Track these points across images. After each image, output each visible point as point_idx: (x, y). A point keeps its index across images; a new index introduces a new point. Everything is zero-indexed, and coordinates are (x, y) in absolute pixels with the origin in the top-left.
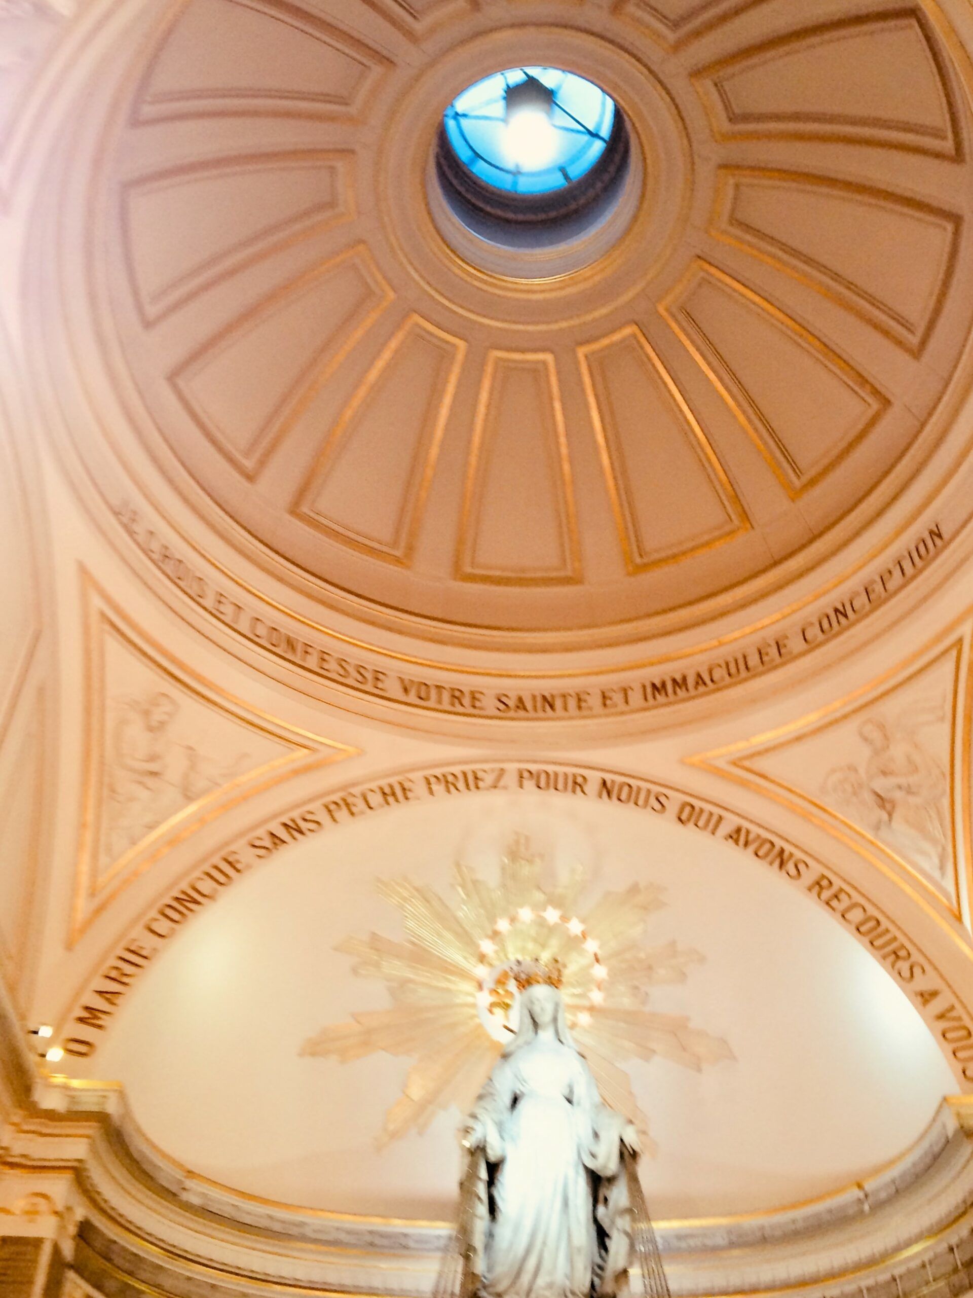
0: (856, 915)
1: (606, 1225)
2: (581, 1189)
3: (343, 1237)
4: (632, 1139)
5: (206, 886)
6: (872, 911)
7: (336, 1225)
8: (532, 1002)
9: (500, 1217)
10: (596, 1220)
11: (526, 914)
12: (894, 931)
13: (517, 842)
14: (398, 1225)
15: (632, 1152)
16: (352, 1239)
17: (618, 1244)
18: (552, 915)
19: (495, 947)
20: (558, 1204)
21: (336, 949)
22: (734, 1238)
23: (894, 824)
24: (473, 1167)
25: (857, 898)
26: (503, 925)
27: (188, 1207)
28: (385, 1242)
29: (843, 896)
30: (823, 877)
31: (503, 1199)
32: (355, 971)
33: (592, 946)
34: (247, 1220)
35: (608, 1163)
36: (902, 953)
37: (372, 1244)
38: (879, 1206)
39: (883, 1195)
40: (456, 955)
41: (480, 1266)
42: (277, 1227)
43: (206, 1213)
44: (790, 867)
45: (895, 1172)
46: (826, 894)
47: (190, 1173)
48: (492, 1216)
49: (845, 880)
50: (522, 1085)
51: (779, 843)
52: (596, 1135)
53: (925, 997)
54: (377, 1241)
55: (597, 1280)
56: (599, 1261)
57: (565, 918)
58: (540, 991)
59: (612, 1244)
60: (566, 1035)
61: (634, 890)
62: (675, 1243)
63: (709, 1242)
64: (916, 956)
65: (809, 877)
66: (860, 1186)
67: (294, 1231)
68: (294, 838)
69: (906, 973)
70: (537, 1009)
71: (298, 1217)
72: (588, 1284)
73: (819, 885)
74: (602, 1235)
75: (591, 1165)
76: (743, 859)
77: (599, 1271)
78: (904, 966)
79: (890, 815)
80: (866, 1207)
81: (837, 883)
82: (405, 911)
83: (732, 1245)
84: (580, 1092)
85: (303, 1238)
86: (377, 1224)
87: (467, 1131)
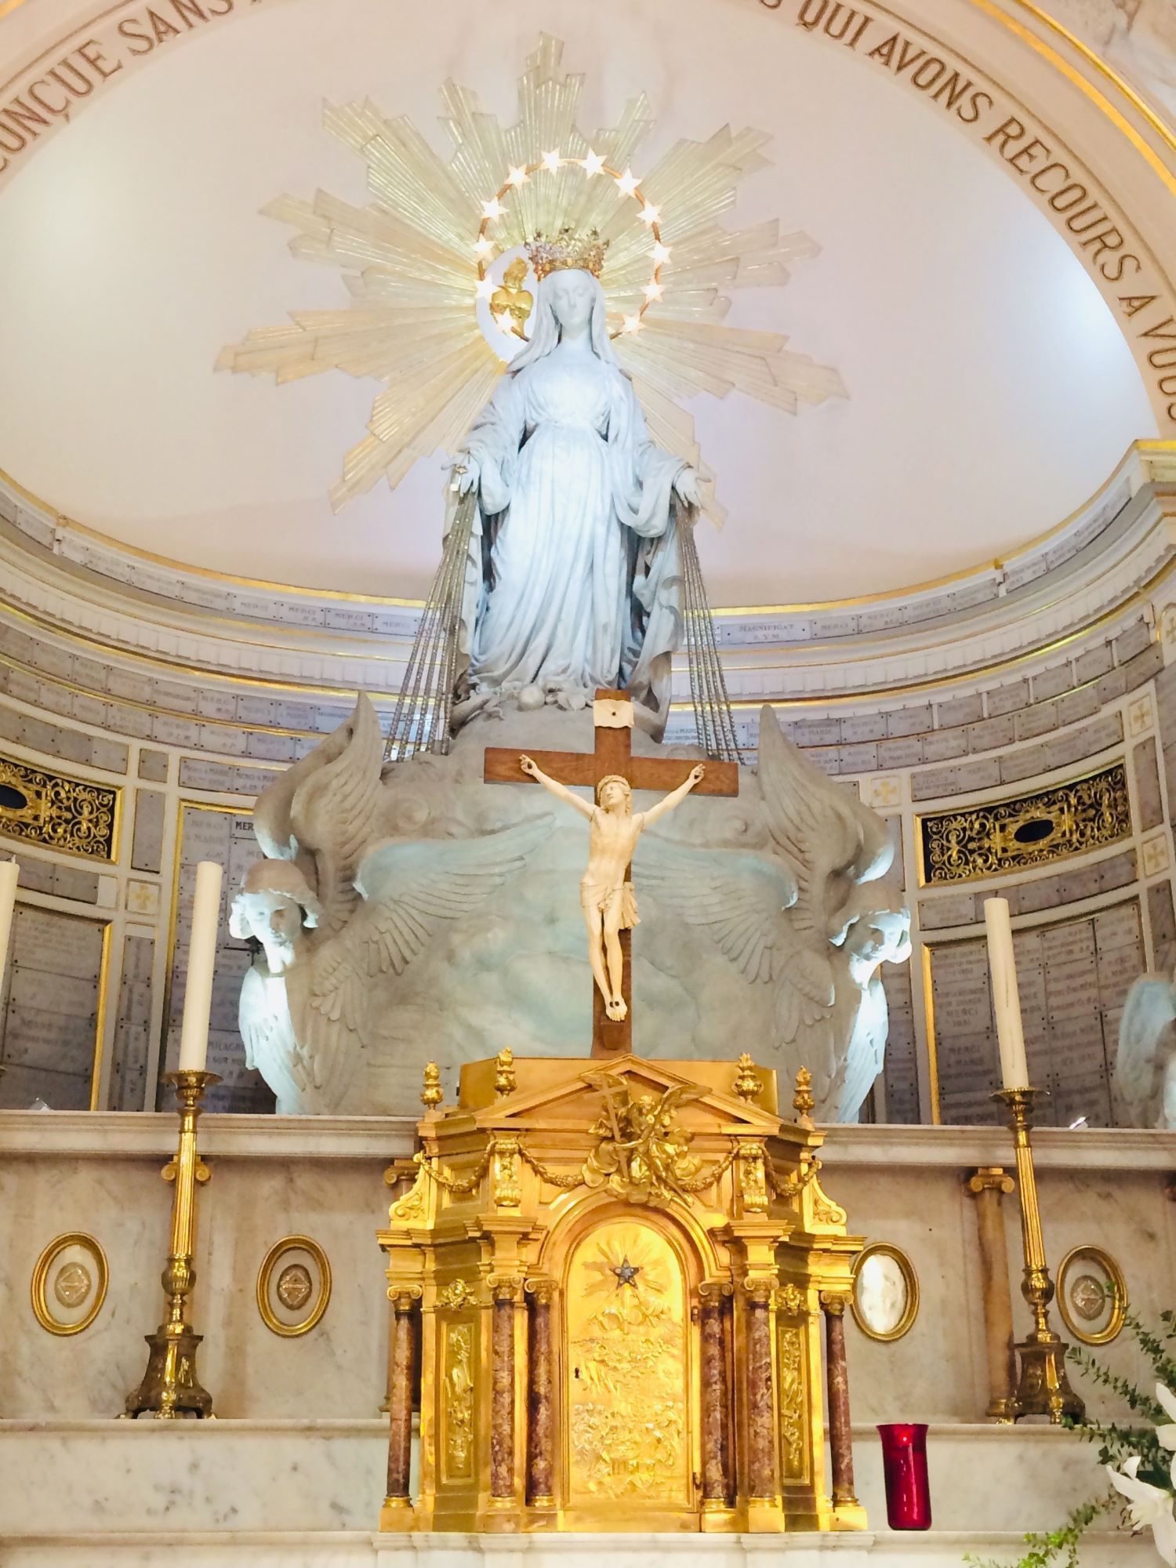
0: (1053, 182)
1: (644, 600)
2: (614, 553)
3: (284, 613)
4: (688, 487)
5: (54, 95)
6: (1078, 176)
7: (276, 598)
8: (557, 296)
9: (499, 586)
10: (630, 592)
11: (552, 161)
12: (1106, 208)
13: (545, 50)
14: (361, 602)
15: (686, 504)
16: (298, 617)
17: (659, 625)
18: (593, 164)
19: (503, 210)
20: (581, 569)
21: (261, 212)
22: (817, 629)
23: (1134, 34)
24: (463, 518)
25: (1059, 155)
26: (517, 177)
27: (65, 564)
28: (342, 623)
29: (1036, 151)
30: (1012, 120)
31: (503, 561)
32: (293, 247)
33: (650, 214)
34: (150, 585)
35: (653, 517)
36: (1112, 240)
37: (325, 625)
38: (1021, 590)
39: (1027, 576)
40: (444, 230)
41: (469, 643)
42: (191, 597)
43: (91, 574)
44: (965, 101)
45: (1049, 546)
46: (1013, 148)
47: (65, 520)
48: (487, 583)
49: (1046, 128)
50: (537, 412)
51: (953, 64)
52: (640, 484)
53: (1134, 304)
54: (333, 621)
55: (627, 669)
56: (630, 643)
57: (612, 170)
58: (570, 279)
59: (652, 624)
60: (606, 346)
61: (723, 135)
62: (738, 635)
63: (784, 635)
64: (1132, 246)
65: (990, 121)
66: (998, 566)
67: (220, 604)
68: (191, 26)
69: (1111, 271)
70: (563, 305)
71: (223, 586)
72: (615, 670)
73: (1003, 134)
74: (638, 613)
75: (628, 523)
76: (894, 87)
77: (630, 656)
78: (1110, 258)
79: (1131, 17)
80: (1002, 591)
81: (1033, 131)
82: (370, 159)
83: (815, 639)
84: (620, 423)
85: (230, 613)
86: (331, 598)
87: (456, 470)
